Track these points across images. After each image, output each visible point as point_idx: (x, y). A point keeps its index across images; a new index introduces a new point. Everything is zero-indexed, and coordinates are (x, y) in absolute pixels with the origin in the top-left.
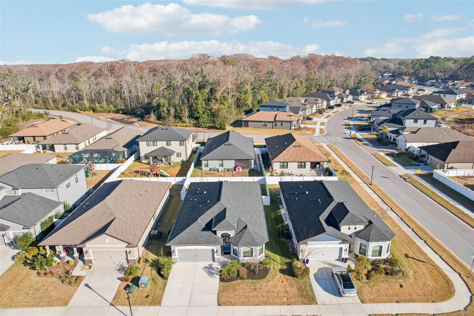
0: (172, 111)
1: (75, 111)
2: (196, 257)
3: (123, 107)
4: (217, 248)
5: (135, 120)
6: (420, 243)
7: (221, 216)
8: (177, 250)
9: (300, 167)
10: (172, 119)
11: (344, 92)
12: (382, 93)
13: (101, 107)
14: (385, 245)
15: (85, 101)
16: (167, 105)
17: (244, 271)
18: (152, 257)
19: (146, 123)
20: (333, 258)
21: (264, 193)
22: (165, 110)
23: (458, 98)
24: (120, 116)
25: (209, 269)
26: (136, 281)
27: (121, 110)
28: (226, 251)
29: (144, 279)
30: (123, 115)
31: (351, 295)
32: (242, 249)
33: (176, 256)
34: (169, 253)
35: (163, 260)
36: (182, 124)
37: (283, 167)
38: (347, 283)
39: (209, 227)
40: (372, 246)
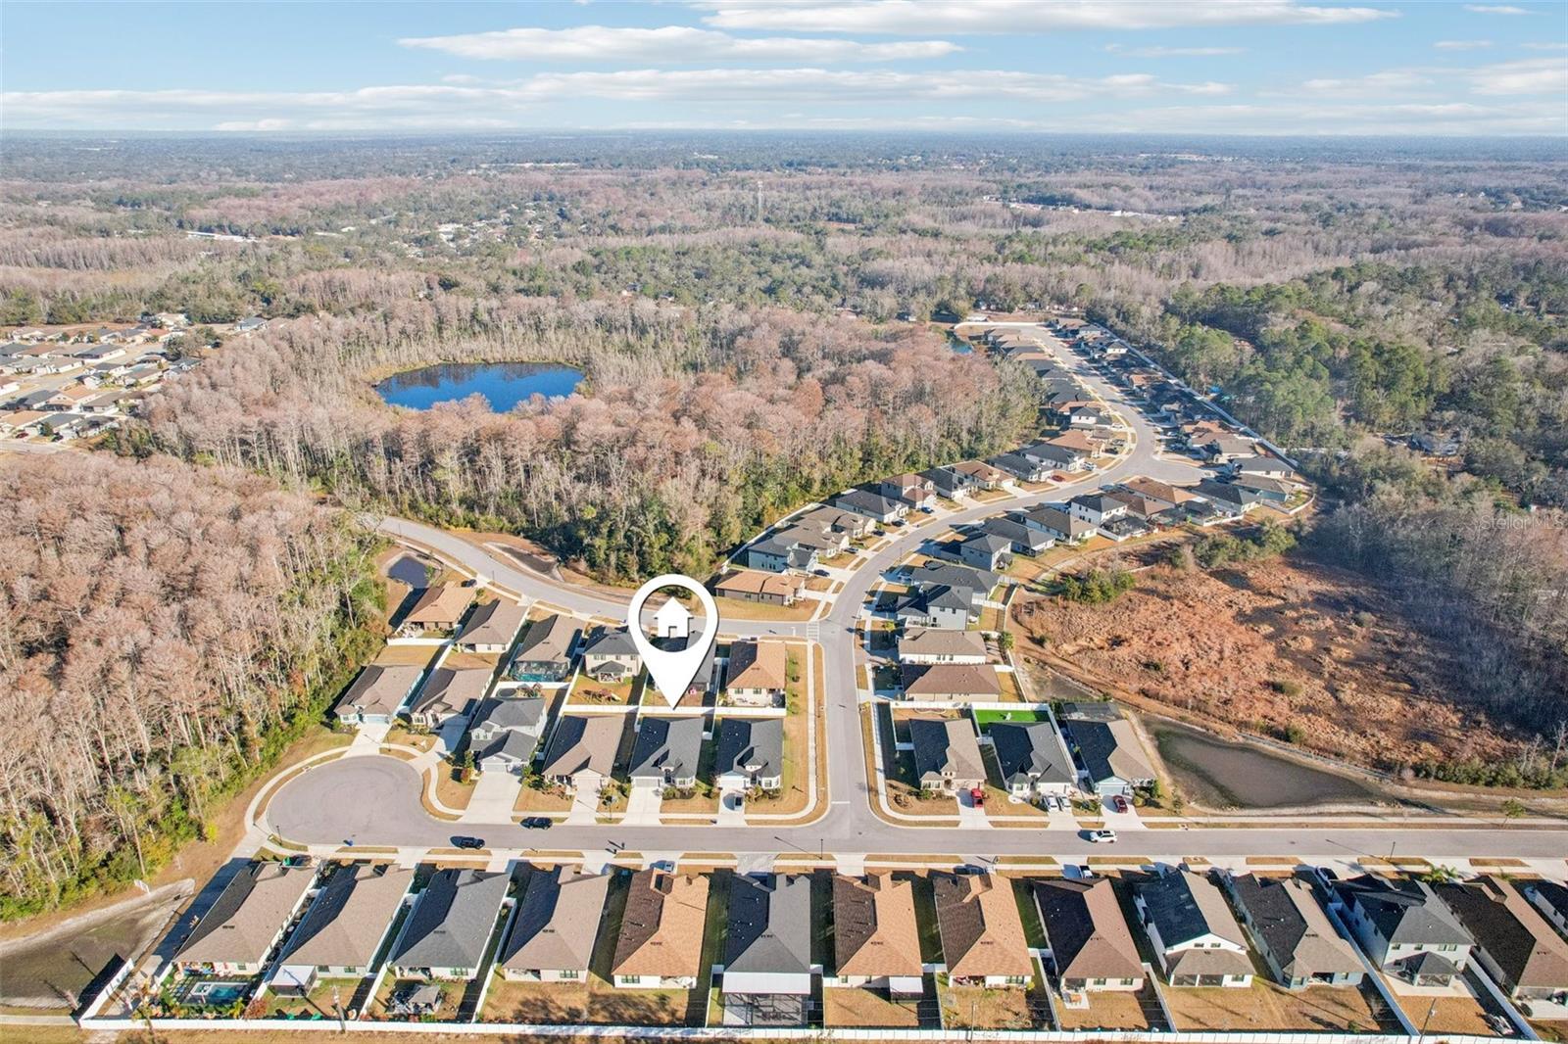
0: (613, 559)
1: (437, 525)
2: (648, 784)
3: (525, 524)
4: (662, 779)
5: (551, 559)
6: (812, 779)
7: (665, 756)
8: (635, 779)
9: (756, 692)
10: (612, 573)
11: (922, 486)
12: (1006, 477)
13: (486, 521)
14: (774, 780)
15: (455, 506)
16: (605, 546)
17: (678, 794)
18: (617, 783)
19: (570, 572)
20: (740, 788)
21: (707, 728)
22: (603, 556)
23: (1105, 517)
24: (522, 543)
25: (656, 792)
26: (609, 799)
27: (523, 530)
28: (668, 780)
29: (615, 797)
30: (528, 541)
31: (740, 810)
32: (678, 780)
33: (633, 783)
34: (629, 781)
35: (625, 786)
36: (629, 584)
37: (738, 692)
38: (739, 802)
39: (656, 764)
40: (764, 780)
